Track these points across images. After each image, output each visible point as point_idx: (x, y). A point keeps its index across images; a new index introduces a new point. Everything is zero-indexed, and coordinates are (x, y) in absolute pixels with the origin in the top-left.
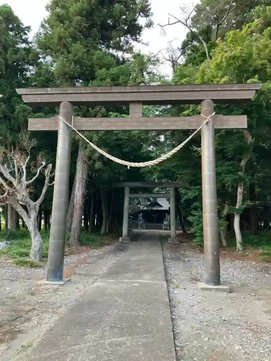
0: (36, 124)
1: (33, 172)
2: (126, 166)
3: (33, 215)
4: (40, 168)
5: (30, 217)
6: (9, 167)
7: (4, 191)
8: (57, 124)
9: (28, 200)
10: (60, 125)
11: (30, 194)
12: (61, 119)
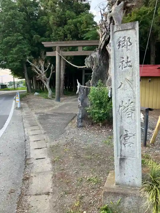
0: (49, 54)
1: (46, 67)
2: (77, 68)
3: (48, 83)
4: (48, 66)
5: (47, 84)
6: (38, 66)
7: (38, 75)
8: (55, 54)
9: (46, 78)
10: (56, 54)
11: (46, 75)
12: (57, 52)
